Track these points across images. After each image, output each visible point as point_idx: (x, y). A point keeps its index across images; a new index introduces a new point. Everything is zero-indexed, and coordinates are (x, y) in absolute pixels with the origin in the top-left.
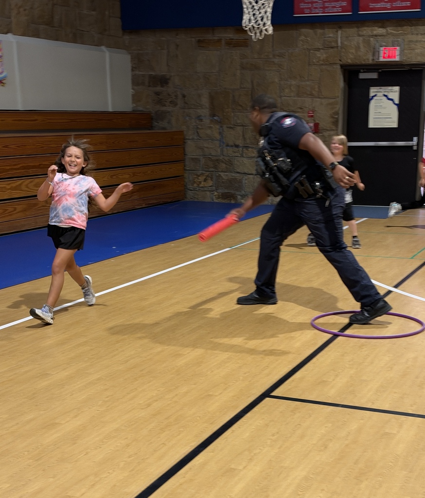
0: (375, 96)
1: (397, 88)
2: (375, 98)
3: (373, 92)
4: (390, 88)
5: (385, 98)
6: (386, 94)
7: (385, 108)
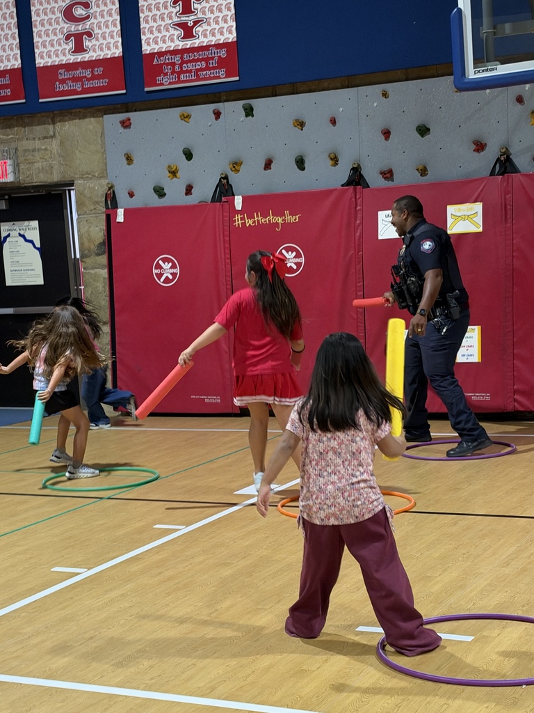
0: (9, 235)
1: (35, 224)
2: (8, 239)
3: (5, 231)
4: (26, 223)
5: (22, 239)
6: (22, 233)
7: (23, 254)
